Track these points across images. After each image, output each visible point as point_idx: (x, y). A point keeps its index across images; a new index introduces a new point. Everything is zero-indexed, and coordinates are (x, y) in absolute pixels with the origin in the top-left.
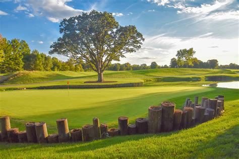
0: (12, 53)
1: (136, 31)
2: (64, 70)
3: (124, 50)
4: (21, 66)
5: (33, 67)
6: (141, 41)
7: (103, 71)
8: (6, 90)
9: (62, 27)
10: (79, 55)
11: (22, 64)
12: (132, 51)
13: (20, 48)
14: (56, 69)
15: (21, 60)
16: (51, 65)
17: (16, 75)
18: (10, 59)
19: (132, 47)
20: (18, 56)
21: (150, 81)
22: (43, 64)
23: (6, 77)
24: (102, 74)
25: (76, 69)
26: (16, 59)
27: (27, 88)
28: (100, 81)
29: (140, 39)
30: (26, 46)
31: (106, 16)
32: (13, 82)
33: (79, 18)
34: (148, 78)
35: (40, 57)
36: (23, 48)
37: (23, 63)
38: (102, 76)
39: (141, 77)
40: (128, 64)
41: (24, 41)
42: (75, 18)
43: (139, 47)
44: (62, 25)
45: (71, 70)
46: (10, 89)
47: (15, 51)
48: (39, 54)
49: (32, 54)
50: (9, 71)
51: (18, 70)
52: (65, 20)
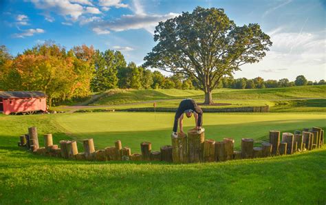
0: (106, 68)
1: (260, 31)
2: (168, 88)
3: (242, 60)
4: (115, 83)
5: (128, 83)
6: (267, 46)
7: (211, 89)
8: (94, 111)
9: (158, 33)
10: (180, 69)
11: (116, 80)
12: (253, 60)
13: (115, 61)
14: (157, 87)
15: (115, 75)
16: (150, 81)
17: (107, 94)
18: (103, 75)
19: (252, 55)
20: (112, 71)
21: (285, 104)
22: (141, 80)
23: (96, 97)
24: (211, 94)
25: (183, 87)
26: (110, 74)
27: (116, 110)
28: (207, 102)
29: (265, 43)
30: (121, 57)
31: (214, 13)
32: (103, 103)
33: (179, 19)
34: (282, 100)
35: (137, 71)
36: (118, 61)
37: (118, 80)
38: (211, 95)
39: (272, 99)
40: (259, 78)
41: (119, 52)
42: (174, 20)
43: (264, 54)
44: (158, 31)
45: (176, 87)
46: (98, 111)
47: (109, 65)
48: (137, 67)
49: (128, 68)
50: (101, 89)
51: (112, 87)
52: (161, 24)
